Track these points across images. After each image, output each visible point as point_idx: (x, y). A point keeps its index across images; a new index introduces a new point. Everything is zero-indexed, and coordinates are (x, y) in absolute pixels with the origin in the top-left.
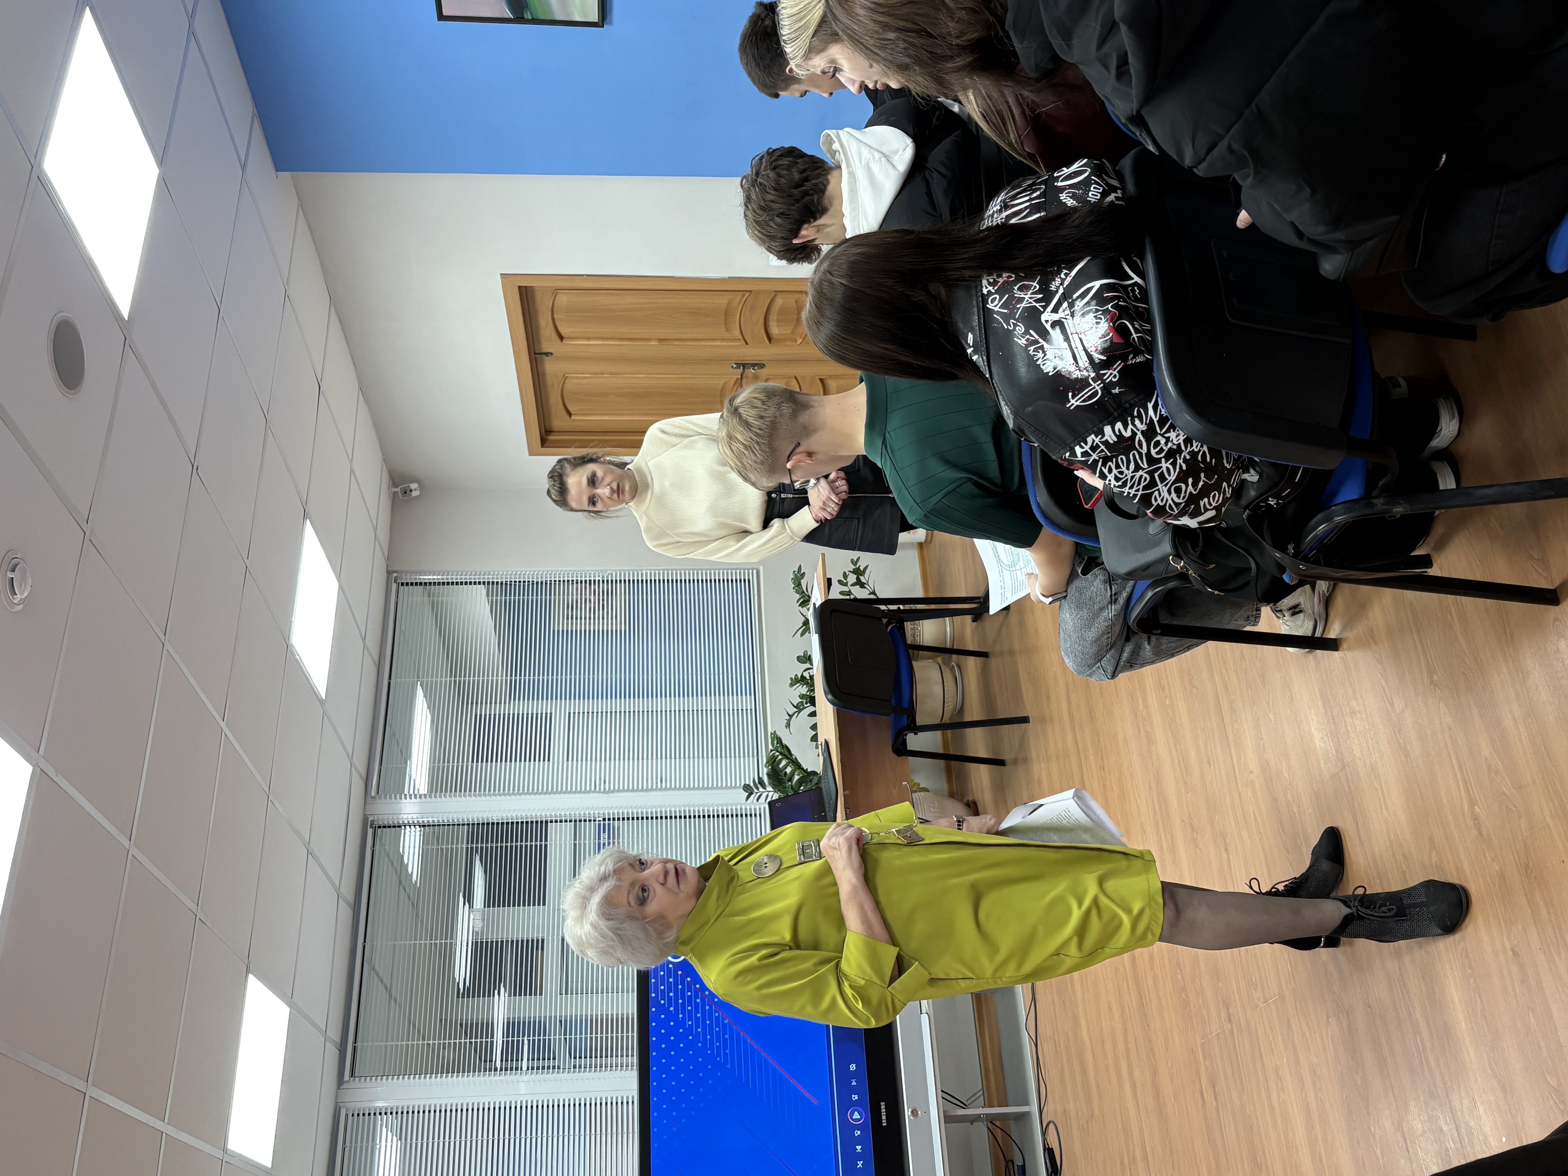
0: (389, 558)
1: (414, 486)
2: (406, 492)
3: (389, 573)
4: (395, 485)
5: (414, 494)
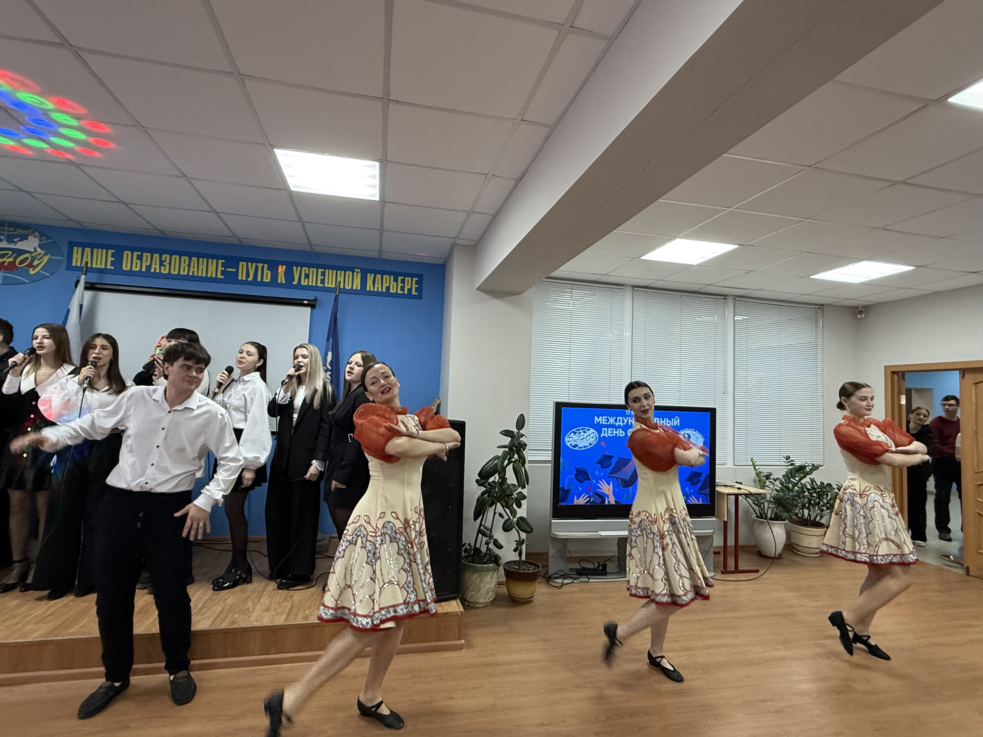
0: (830, 305)
1: (863, 315)
2: (861, 313)
3: (822, 305)
4: (862, 307)
5: (859, 316)
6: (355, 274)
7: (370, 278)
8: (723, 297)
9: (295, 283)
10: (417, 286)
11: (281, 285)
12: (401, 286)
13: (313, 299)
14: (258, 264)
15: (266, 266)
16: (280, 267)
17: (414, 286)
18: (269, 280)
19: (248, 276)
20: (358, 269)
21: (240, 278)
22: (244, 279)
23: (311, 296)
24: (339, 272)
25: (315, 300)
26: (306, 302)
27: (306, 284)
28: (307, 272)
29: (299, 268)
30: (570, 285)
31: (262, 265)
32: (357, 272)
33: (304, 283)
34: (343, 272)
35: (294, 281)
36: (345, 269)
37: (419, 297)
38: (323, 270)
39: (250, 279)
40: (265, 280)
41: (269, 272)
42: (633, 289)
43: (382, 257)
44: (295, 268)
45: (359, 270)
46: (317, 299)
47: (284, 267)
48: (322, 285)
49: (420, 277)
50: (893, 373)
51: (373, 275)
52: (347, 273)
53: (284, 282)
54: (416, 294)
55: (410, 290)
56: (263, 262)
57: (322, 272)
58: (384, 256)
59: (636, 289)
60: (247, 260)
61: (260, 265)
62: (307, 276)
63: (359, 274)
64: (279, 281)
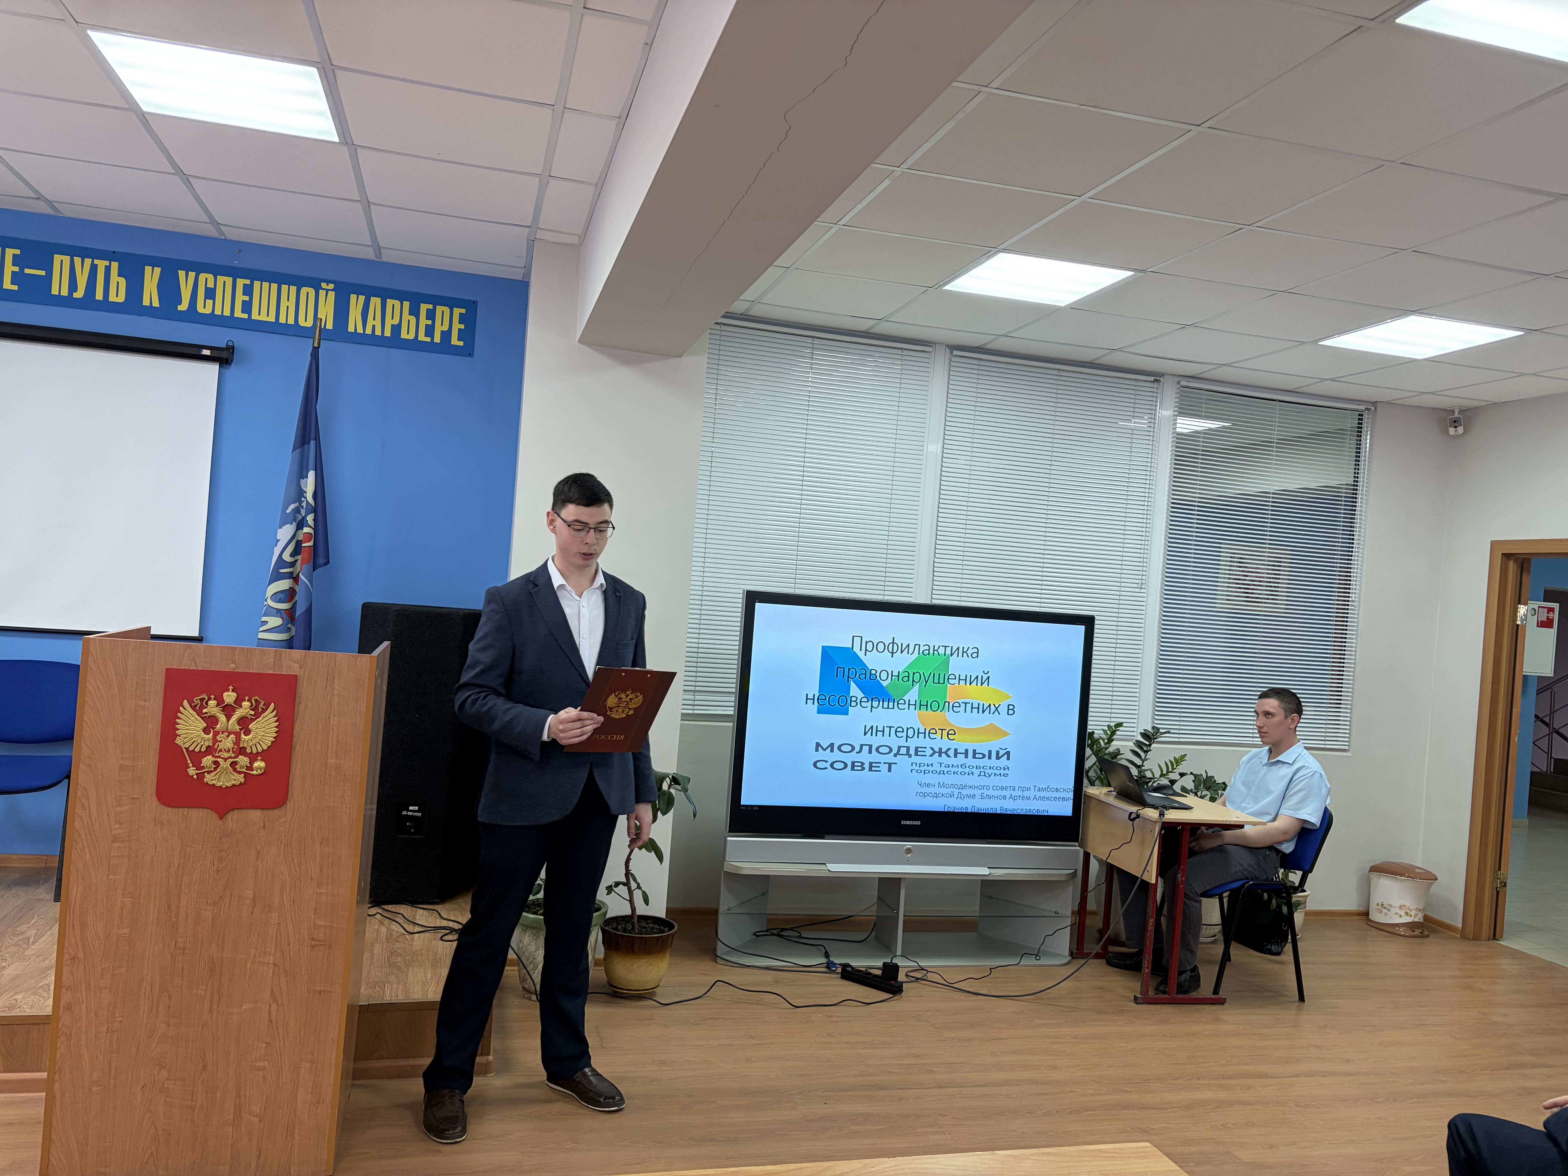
0: (1390, 405)
1: (1460, 430)
2: (1455, 423)
3: (1375, 404)
4: (1461, 411)
5: (1452, 431)
6: (322, 293)
7: (356, 303)
8: (1152, 379)
9: (183, 307)
10: (462, 326)
11: (150, 311)
12: (426, 325)
13: (224, 346)
14: (96, 262)
15: (115, 266)
16: (148, 269)
17: (457, 326)
18: (121, 299)
19: (73, 286)
20: (328, 282)
21: (55, 291)
22: (65, 292)
23: (219, 338)
24: (284, 288)
25: (231, 349)
26: (206, 352)
27: (208, 311)
28: (211, 285)
29: (192, 275)
30: (810, 340)
31: (107, 263)
32: (327, 291)
33: (204, 308)
34: (293, 289)
35: (180, 303)
36: (300, 282)
37: (468, 351)
38: (248, 282)
39: (79, 294)
40: (112, 298)
41: (123, 282)
42: (951, 353)
43: (385, 259)
44: (182, 274)
45: (331, 286)
46: (233, 348)
47: (158, 270)
48: (245, 316)
49: (471, 307)
50: (1507, 556)
51: (362, 298)
52: (304, 290)
53: (156, 304)
54: (461, 344)
55: (447, 335)
56: (110, 256)
57: (245, 285)
58: (388, 257)
59: (955, 352)
60: (72, 251)
61: (101, 264)
62: (210, 294)
63: (332, 295)
64: (146, 302)
